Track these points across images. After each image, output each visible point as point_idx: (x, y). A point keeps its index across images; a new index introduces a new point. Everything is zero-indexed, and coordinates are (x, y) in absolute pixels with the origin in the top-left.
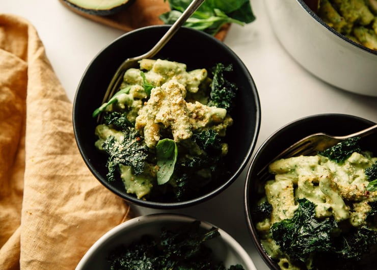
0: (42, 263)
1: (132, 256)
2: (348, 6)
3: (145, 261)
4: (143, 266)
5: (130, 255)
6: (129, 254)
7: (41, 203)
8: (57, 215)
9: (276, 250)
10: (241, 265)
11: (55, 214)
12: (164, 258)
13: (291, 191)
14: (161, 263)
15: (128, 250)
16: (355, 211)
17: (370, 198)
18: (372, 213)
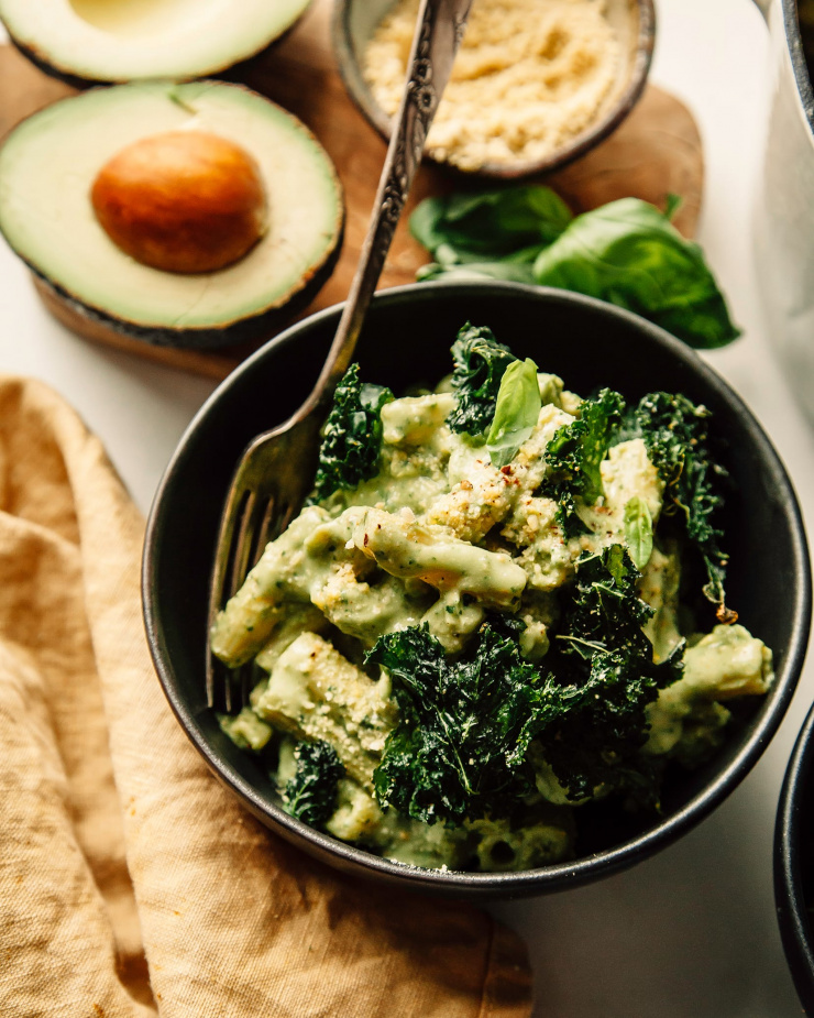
7: (183, 950)
8: (246, 987)
9: (444, 840)
11: (241, 982)
13: (329, 657)
16: (525, 547)
17: (525, 479)
18: (564, 509)
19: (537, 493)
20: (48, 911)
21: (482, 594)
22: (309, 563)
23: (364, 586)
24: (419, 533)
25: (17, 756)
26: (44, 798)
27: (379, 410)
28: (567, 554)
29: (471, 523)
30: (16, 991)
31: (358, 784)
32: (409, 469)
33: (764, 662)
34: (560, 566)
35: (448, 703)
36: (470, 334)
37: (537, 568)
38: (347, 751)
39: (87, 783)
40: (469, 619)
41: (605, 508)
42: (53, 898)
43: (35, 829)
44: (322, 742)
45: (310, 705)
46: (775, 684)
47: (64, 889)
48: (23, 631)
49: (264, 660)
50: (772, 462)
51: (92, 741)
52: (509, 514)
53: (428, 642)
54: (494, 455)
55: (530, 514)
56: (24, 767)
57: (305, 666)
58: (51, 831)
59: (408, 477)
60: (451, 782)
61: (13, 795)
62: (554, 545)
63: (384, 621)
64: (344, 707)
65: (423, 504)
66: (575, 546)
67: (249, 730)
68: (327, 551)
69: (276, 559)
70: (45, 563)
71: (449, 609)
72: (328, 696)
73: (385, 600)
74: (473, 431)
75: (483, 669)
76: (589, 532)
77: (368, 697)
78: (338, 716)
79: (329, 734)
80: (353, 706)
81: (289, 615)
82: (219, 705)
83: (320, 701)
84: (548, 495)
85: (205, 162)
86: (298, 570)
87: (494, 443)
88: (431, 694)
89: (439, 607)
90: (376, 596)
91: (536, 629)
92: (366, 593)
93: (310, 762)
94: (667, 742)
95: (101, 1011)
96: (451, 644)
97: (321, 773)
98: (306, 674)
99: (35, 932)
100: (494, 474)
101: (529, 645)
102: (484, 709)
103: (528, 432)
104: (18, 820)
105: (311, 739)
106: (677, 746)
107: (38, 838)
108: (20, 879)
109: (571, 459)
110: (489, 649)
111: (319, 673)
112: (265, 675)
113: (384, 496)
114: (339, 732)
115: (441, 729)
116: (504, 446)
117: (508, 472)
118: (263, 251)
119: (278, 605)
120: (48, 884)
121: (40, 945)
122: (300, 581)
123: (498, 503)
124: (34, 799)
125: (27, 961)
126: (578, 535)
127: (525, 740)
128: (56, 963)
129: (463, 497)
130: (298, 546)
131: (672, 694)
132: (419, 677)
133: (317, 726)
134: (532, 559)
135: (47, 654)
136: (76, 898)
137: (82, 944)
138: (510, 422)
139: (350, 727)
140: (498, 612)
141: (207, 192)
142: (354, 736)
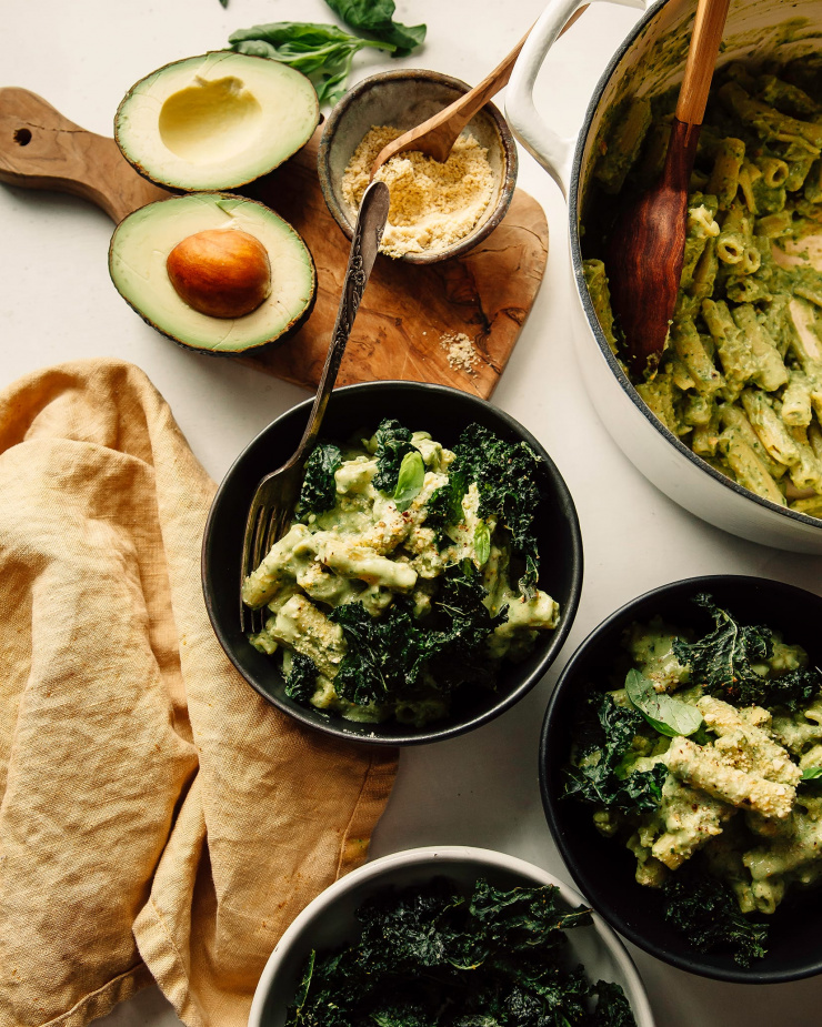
0: (236, 844)
1: (408, 919)
2: (737, 344)
3: (432, 938)
4: (425, 948)
5: (404, 916)
6: (402, 913)
10: (620, 987)
12: (472, 939)
14: (463, 947)
15: (402, 904)
16: (417, 555)
17: (416, 518)
18: (438, 537)
19: (423, 525)
20: (133, 693)
21: (392, 587)
22: (296, 560)
23: (326, 576)
24: (355, 555)
25: (119, 603)
26: (133, 627)
27: (333, 474)
28: (440, 561)
29: (384, 545)
30: (114, 737)
31: (327, 678)
32: (351, 507)
33: (554, 611)
34: (436, 568)
35: (374, 644)
36: (386, 426)
37: (424, 567)
38: (320, 661)
39: (158, 605)
40: (384, 601)
41: (464, 525)
42: (136, 686)
43: (127, 647)
44: (306, 657)
45: (298, 636)
46: (560, 623)
47: (141, 681)
48: (124, 518)
49: (273, 607)
50: (564, 491)
51: (162, 582)
52: (407, 538)
53: (362, 610)
54: (398, 505)
55: (419, 538)
56: (122, 610)
57: (295, 616)
58: (136, 646)
59: (351, 512)
60: (376, 685)
61: (115, 628)
62: (432, 555)
63: (338, 596)
64: (318, 638)
65: (360, 528)
66: (444, 556)
67: (264, 642)
68: (306, 556)
69: (277, 555)
70: (138, 478)
71: (374, 596)
72: (309, 632)
73: (339, 583)
74: (387, 489)
75: (393, 629)
76: (454, 544)
77: (331, 634)
78: (315, 642)
79: (310, 651)
80: (323, 638)
81: (286, 584)
82: (248, 629)
83: (305, 634)
84: (429, 527)
85: (233, 256)
86: (289, 563)
87: (398, 497)
88: (364, 639)
89: (368, 593)
90: (333, 580)
91: (423, 601)
92: (327, 579)
93: (300, 667)
94: (501, 652)
95: (159, 748)
96: (375, 613)
97: (305, 674)
98: (296, 619)
99: (125, 705)
100: (397, 516)
101: (418, 611)
102: (394, 650)
103: (417, 490)
104: (118, 642)
105: (300, 654)
106: (507, 652)
107: (128, 651)
108: (118, 675)
109: (441, 509)
110: (395, 618)
111: (303, 619)
112: (274, 615)
113: (338, 521)
114: (315, 650)
115: (370, 658)
116: (405, 500)
117: (406, 515)
118: (266, 306)
119: (279, 580)
120: (133, 678)
121: (128, 712)
122: (291, 569)
123: (400, 534)
124: (127, 629)
125: (120, 721)
126: (447, 547)
127: (415, 670)
128: (136, 722)
129: (380, 531)
130: (290, 550)
131: (503, 628)
132: (358, 629)
133: (303, 647)
134: (421, 562)
135: (138, 531)
136: (149, 684)
137: (150, 711)
138: (407, 485)
139: (321, 649)
140: (401, 597)
141: (233, 275)
142: (324, 653)
